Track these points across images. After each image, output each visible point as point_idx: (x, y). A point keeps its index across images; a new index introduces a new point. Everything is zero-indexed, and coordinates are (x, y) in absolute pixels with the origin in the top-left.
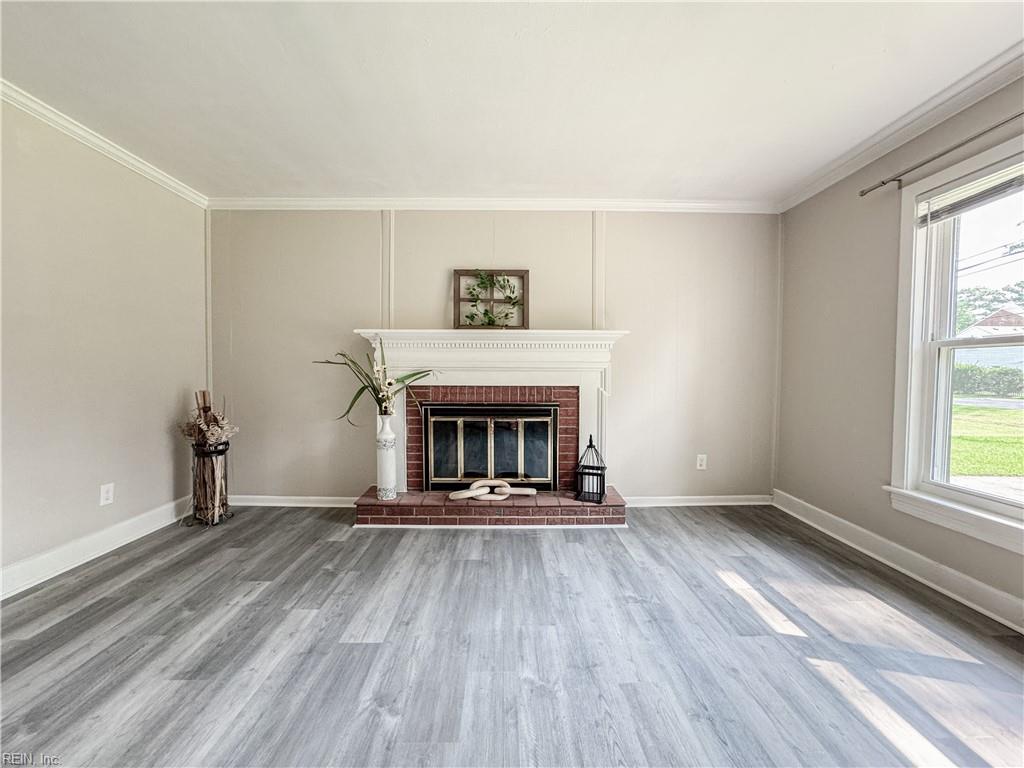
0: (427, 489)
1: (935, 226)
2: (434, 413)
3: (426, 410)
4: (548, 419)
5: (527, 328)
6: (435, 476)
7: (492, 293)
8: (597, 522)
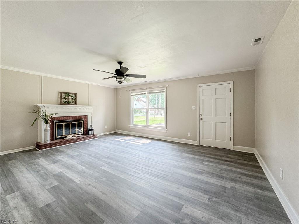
0: (55, 139)
1: (132, 96)
2: (57, 122)
3: (55, 122)
4: (82, 122)
5: (77, 105)
6: (57, 136)
7: (69, 97)
8: (93, 138)
